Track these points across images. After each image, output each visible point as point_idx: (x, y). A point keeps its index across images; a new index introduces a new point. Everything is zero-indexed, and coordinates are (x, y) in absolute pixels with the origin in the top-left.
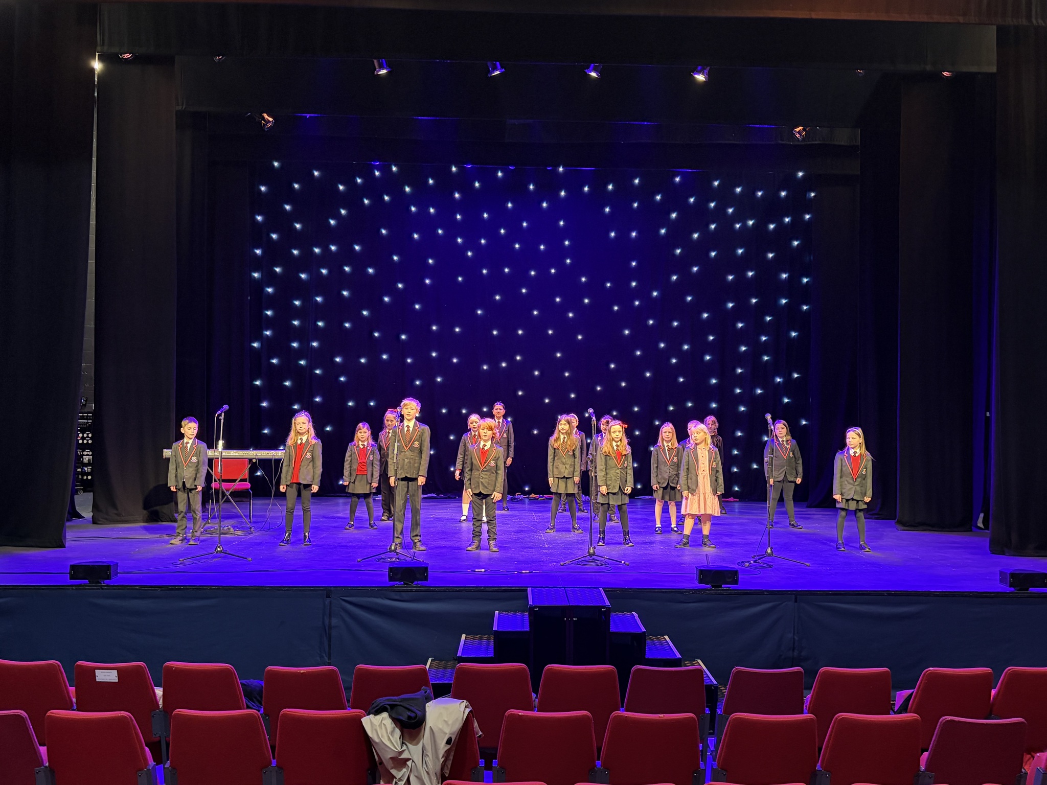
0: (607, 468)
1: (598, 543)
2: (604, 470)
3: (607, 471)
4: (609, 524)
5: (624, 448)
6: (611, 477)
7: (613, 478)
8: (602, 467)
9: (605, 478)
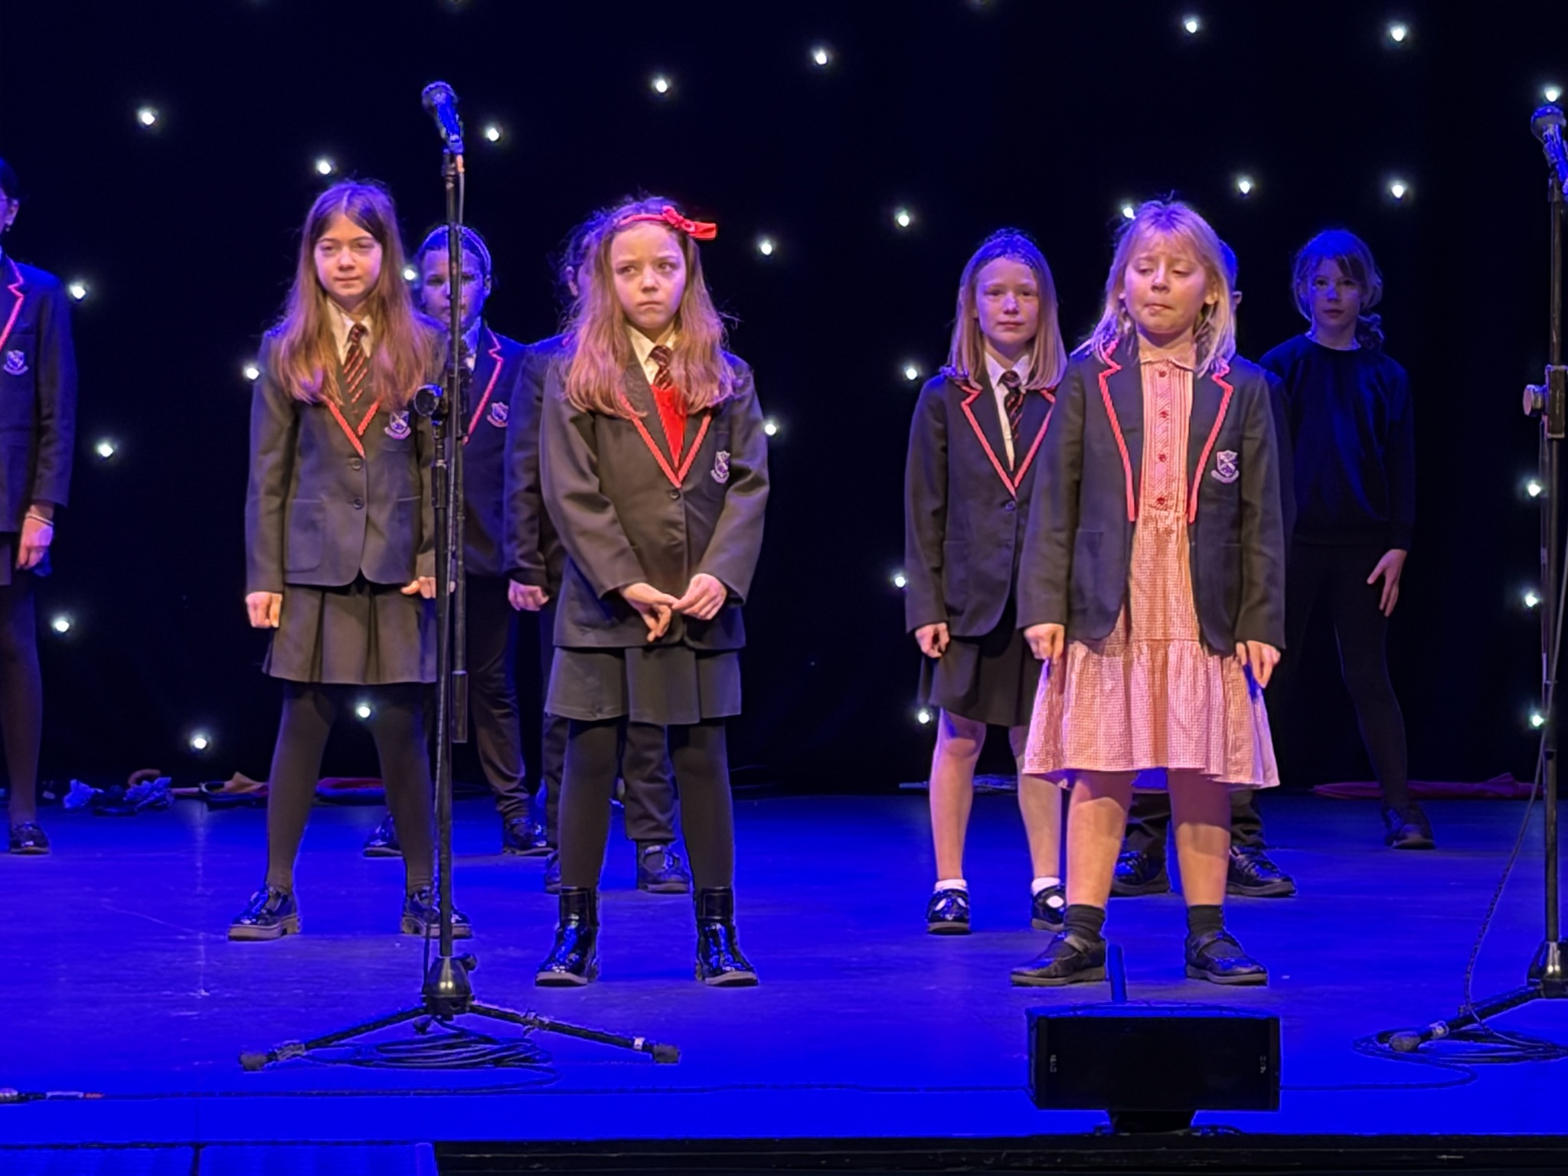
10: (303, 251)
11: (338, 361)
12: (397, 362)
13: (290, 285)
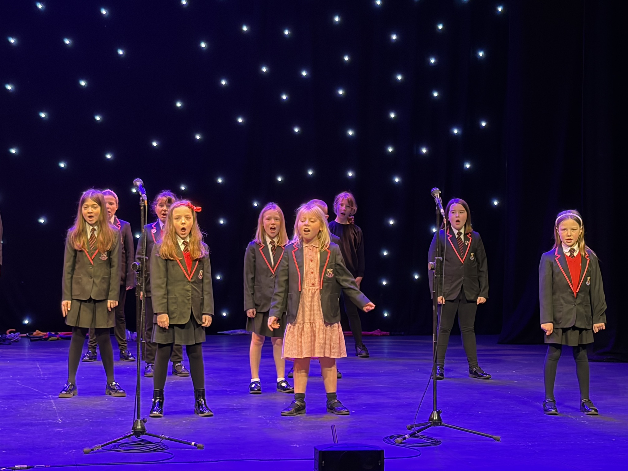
0: (169, 282)
1: (151, 412)
2: (164, 286)
3: (169, 288)
4: (170, 380)
5: (196, 247)
6: (176, 298)
7: (180, 300)
8: (159, 281)
9: (165, 301)
10: (79, 208)
11: (88, 238)
12: (104, 239)
13: (76, 217)
